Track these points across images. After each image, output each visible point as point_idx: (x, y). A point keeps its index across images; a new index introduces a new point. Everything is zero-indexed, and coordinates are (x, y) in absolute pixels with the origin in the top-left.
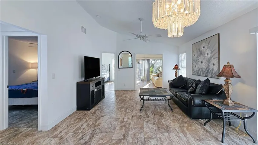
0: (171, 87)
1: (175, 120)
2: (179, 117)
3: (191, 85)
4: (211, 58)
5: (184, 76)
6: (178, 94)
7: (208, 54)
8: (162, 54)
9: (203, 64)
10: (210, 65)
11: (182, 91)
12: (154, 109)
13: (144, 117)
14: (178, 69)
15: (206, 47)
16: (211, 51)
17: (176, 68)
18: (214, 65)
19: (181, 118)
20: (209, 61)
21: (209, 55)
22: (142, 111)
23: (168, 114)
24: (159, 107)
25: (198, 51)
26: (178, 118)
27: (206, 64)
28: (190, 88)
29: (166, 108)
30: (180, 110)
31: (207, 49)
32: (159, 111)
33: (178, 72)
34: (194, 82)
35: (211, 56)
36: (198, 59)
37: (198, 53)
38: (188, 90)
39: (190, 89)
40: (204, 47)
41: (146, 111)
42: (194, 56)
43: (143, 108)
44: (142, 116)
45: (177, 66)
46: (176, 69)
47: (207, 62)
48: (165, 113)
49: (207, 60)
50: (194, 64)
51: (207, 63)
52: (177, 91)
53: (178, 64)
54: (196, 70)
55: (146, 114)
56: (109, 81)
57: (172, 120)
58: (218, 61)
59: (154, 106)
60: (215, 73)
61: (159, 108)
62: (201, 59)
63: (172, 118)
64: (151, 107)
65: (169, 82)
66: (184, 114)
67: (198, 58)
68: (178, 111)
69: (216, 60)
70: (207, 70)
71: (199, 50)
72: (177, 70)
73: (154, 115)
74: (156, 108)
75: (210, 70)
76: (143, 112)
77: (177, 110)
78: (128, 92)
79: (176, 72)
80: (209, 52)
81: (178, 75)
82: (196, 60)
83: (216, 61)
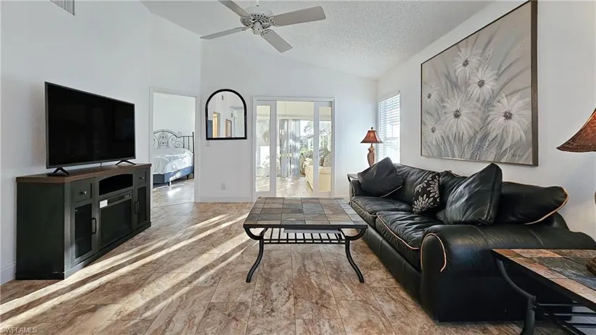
0: (356, 195)
1: (373, 326)
2: (389, 308)
3: (423, 188)
4: (495, 95)
5: (396, 161)
6: (380, 220)
7: (481, 84)
8: (332, 100)
9: (463, 117)
10: (489, 119)
11: (394, 207)
12: (299, 271)
13: (254, 314)
14: (377, 142)
15: (474, 61)
16: (495, 72)
17: (371, 138)
18: (508, 116)
19: (394, 315)
20: (488, 105)
21: (488, 87)
22: (252, 283)
23: (345, 298)
24: (317, 264)
25: (443, 80)
26: (383, 314)
27: (474, 118)
28: (420, 199)
29: (338, 267)
30: (389, 276)
31: (480, 65)
32: (314, 280)
33: (375, 152)
34: (433, 178)
35: (497, 88)
36: (444, 106)
37: (444, 86)
38: (411, 204)
39: (421, 203)
40: (466, 63)
41: (268, 280)
42: (429, 96)
43: (260, 267)
44: (247, 307)
45: (373, 132)
46: (372, 142)
47: (476, 111)
48: (335, 289)
49: (479, 105)
50: (427, 122)
51: (477, 115)
52: (376, 207)
53: (377, 127)
54: (434, 142)
55: (265, 295)
56: (190, 176)
57: (361, 326)
58: (529, 99)
59: (300, 259)
60: (511, 147)
61: (313, 268)
62: (453, 104)
63: (362, 316)
64: (288, 263)
65: (351, 179)
66: (403, 294)
67: (443, 101)
68: (382, 280)
69: (521, 98)
70: (479, 136)
71: (448, 77)
72: (374, 145)
73: (292, 299)
74: (304, 266)
75: (490, 138)
76: (258, 286)
77: (378, 276)
78: (231, 207)
79: (371, 151)
80: (488, 76)
81: (377, 159)
82: (437, 110)
83: (518, 105)
